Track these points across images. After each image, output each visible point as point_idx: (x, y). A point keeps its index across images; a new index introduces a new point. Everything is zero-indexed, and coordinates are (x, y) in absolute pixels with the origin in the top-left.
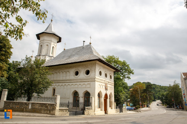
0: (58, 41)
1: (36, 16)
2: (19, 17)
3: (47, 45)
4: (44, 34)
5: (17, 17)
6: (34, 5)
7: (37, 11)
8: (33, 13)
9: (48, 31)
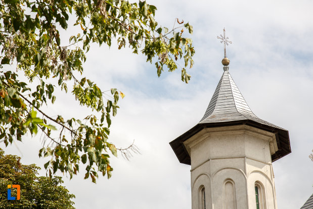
0: (275, 149)
1: (149, 58)
2: (86, 85)
3: (229, 181)
4: (203, 131)
5: (78, 85)
6: (133, 16)
7: (148, 37)
8: (136, 52)
9: (219, 115)
